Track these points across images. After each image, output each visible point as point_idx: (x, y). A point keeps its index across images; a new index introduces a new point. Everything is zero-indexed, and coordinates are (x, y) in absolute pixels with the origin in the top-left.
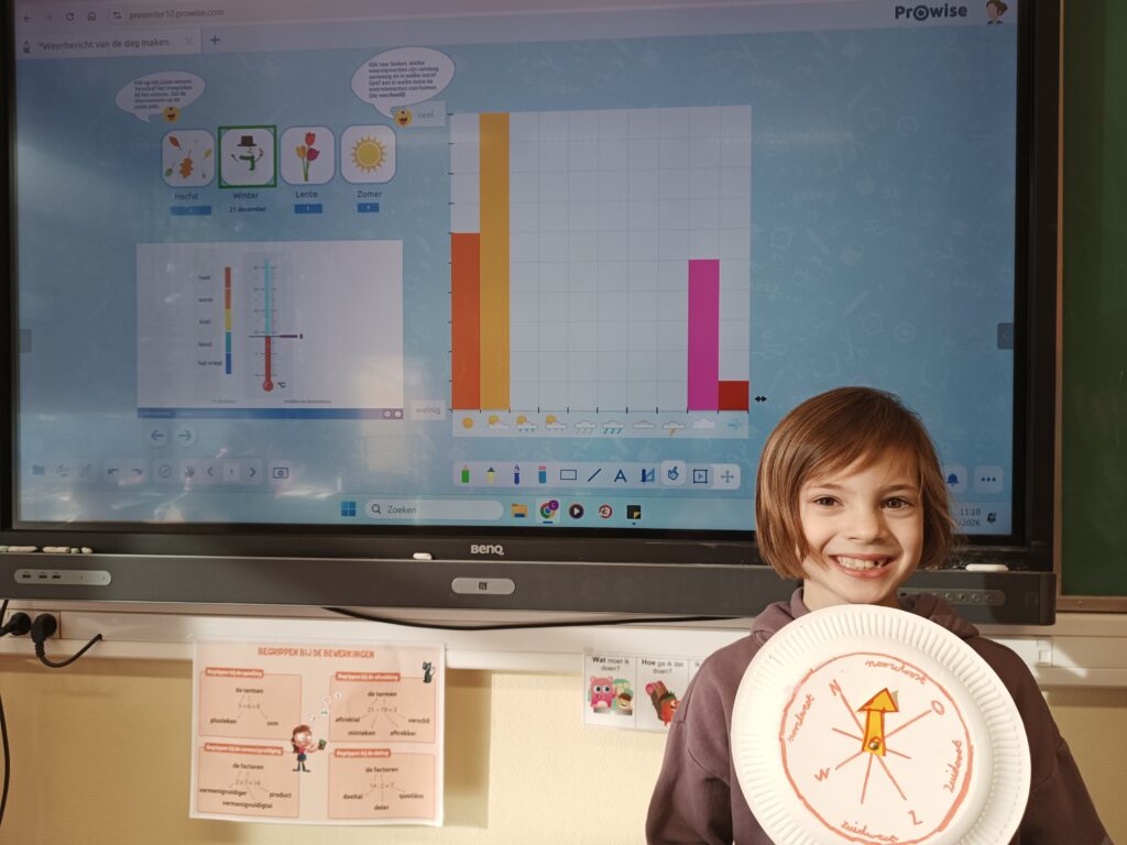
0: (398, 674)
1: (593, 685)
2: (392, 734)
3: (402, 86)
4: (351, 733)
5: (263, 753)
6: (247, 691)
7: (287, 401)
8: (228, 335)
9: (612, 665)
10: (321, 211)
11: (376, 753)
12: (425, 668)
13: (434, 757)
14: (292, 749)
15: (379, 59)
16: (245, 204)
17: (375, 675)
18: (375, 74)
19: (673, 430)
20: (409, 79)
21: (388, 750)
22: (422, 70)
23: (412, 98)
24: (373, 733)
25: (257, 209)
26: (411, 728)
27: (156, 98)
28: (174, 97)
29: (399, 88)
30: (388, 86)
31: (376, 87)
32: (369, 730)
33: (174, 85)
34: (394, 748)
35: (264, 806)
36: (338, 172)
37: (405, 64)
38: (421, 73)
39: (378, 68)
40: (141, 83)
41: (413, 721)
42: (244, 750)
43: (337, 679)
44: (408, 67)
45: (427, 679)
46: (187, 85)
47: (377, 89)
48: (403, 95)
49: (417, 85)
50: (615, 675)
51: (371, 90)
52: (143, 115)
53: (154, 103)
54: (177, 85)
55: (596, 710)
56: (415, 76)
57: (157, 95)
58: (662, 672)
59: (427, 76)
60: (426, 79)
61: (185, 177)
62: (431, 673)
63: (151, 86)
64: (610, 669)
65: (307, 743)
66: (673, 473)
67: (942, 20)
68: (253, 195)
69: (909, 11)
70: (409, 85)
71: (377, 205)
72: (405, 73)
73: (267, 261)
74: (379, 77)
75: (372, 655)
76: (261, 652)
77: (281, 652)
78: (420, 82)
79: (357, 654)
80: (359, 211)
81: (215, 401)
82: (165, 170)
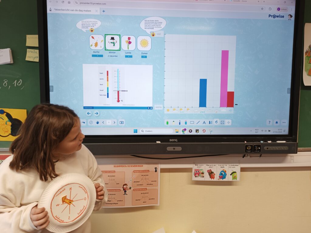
0: (149, 170)
1: (195, 171)
2: (147, 185)
3: (153, 26)
4: (137, 185)
5: (115, 191)
6: (111, 176)
7: (123, 105)
8: (108, 88)
9: (199, 166)
10: (132, 57)
11: (144, 189)
12: (155, 169)
13: (157, 190)
14: (123, 189)
15: (147, 19)
16: (112, 54)
17: (143, 171)
18: (146, 23)
19: (217, 112)
20: (155, 25)
21: (146, 189)
22: (158, 22)
23: (156, 30)
25: (115, 56)
26: (152, 183)
28: (92, 26)
30: (149, 26)
31: (146, 26)
32: (142, 184)
33: (92, 23)
34: (148, 188)
35: (116, 204)
36: (136, 47)
37: (154, 21)
38: (158, 23)
39: (147, 21)
40: (83, 21)
41: (152, 181)
42: (110, 190)
43: (134, 172)
44: (155, 22)
45: (156, 171)
46: (96, 23)
47: (147, 27)
48: (153, 29)
50: (200, 168)
51: (145, 27)
52: (84, 30)
53: (87, 27)
54: (93, 23)
55: (195, 177)
56: (156, 24)
57: (88, 25)
58: (211, 167)
59: (159, 24)
60: (159, 25)
61: (96, 47)
63: (86, 22)
64: (199, 167)
65: (126, 188)
66: (216, 122)
67: (279, 18)
68: (114, 52)
69: (272, 16)
70: (154, 26)
71: (146, 56)
72: (154, 23)
73: (118, 69)
74: (147, 24)
75: (142, 166)
76: (114, 166)
77: (119, 166)
78: (157, 26)
79: (139, 166)
80: (142, 57)
81: (104, 105)
82: (90, 45)
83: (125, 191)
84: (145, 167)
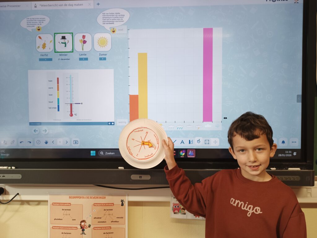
0: (113, 204)
1: (173, 206)
2: (111, 222)
3: (113, 20)
4: (98, 222)
5: (71, 229)
6: (66, 210)
7: (77, 120)
8: (58, 99)
10: (87, 60)
11: (107, 228)
12: (121, 202)
13: (124, 229)
14: (80, 228)
15: (105, 12)
16: (63, 57)
17: (106, 204)
18: (104, 17)
19: (199, 128)
20: (115, 18)
21: (110, 227)
23: (116, 25)
24: (106, 222)
25: (67, 59)
26: (118, 220)
27: (34, 24)
28: (39, 24)
29: (112, 21)
30: (108, 20)
32: (104, 221)
33: (39, 19)
34: (112, 226)
36: (93, 48)
38: (119, 16)
39: (105, 15)
40: (29, 19)
41: (118, 218)
42: (65, 228)
43: (94, 205)
44: (115, 14)
45: (122, 205)
46: (44, 19)
47: (105, 22)
48: (113, 23)
49: (118, 20)
51: (103, 22)
52: (30, 29)
55: (175, 213)
56: (117, 17)
57: (34, 23)
60: (121, 18)
61: (43, 49)
62: (123, 203)
63: (32, 20)
67: (280, 2)
68: (66, 55)
70: (115, 20)
71: (106, 58)
72: (114, 17)
73: (71, 75)
74: (106, 18)
75: (105, 198)
76: (70, 198)
77: (76, 197)
78: (118, 19)
79: (100, 198)
80: (100, 60)
81: (54, 120)
82: (37, 47)
83: (83, 230)
84: (109, 199)
